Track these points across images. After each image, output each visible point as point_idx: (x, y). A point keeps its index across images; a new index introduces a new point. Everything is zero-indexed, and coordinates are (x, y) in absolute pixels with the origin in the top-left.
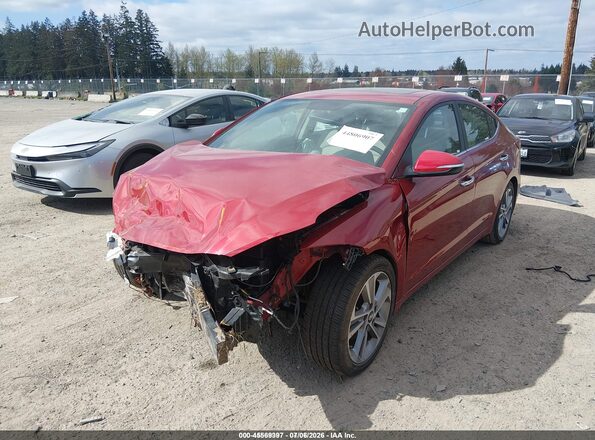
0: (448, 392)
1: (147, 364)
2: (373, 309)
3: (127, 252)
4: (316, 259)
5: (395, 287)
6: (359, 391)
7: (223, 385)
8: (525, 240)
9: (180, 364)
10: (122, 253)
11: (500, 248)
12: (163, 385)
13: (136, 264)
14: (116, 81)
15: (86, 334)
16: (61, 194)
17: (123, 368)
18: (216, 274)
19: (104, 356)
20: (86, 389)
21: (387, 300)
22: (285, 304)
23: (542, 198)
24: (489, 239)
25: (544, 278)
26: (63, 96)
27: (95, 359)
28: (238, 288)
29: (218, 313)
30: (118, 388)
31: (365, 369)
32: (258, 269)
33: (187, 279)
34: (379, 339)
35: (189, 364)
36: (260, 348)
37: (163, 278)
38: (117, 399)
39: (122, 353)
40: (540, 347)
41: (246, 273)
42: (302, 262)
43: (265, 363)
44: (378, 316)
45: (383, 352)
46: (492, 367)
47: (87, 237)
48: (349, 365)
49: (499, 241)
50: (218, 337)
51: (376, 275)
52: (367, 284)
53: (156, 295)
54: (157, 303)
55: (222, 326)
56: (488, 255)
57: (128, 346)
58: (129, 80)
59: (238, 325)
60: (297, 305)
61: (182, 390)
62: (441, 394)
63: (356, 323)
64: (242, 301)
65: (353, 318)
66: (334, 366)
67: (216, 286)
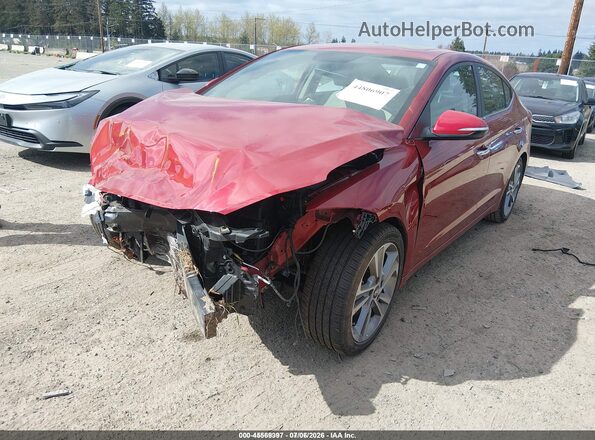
0: (458, 377)
1: (124, 333)
2: (379, 284)
3: (105, 208)
4: (321, 224)
5: (403, 261)
6: (360, 373)
7: (208, 359)
8: (529, 220)
9: (161, 335)
10: (100, 208)
11: (503, 227)
12: (141, 357)
13: (115, 221)
14: (106, 39)
15: (57, 296)
16: (39, 146)
17: (96, 336)
18: (207, 234)
19: (74, 323)
20: (52, 358)
21: (394, 275)
22: (284, 274)
23: (544, 179)
24: (494, 217)
25: (552, 260)
26: (50, 52)
27: (65, 325)
28: (231, 252)
29: (207, 280)
30: (89, 358)
31: (365, 349)
32: (256, 231)
33: (172, 240)
34: (382, 316)
35: (171, 334)
36: (251, 320)
37: (145, 239)
38: (87, 371)
39: (96, 319)
40: (552, 333)
41: (242, 235)
42: (305, 227)
43: (257, 338)
44: (383, 291)
45: (385, 331)
46: (503, 352)
47: (65, 193)
48: (350, 343)
49: (503, 220)
50: (207, 307)
51: (386, 246)
52: (376, 255)
53: (136, 257)
54: (138, 267)
55: (211, 295)
56: (493, 232)
57: (104, 311)
58: (119, 39)
59: (230, 294)
60: (298, 275)
61: (161, 363)
62: (449, 379)
63: (362, 298)
64: (235, 267)
65: (359, 292)
66: (334, 344)
67: (206, 248)
